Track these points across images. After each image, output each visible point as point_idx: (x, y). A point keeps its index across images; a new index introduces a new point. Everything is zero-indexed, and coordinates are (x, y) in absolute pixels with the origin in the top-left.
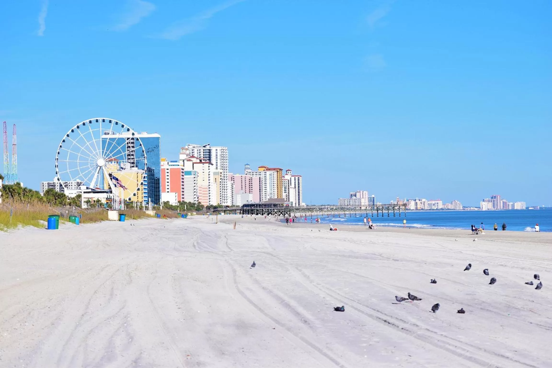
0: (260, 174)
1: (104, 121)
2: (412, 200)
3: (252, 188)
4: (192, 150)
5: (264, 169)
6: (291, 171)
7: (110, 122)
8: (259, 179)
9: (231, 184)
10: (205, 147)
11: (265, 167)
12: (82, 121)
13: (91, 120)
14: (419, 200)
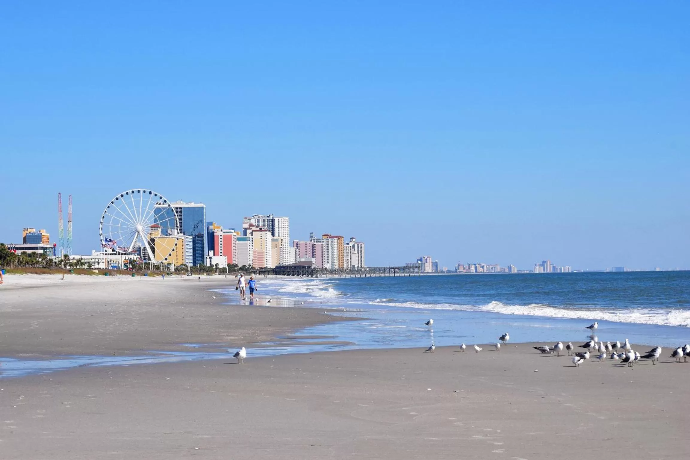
0: (323, 241)
1: (144, 192)
2: (473, 264)
3: (315, 253)
4: (258, 220)
5: (327, 237)
6: (355, 239)
7: (150, 193)
8: (321, 245)
9: (295, 250)
10: (268, 217)
11: (328, 235)
12: (126, 191)
13: (133, 190)
14: (479, 265)
